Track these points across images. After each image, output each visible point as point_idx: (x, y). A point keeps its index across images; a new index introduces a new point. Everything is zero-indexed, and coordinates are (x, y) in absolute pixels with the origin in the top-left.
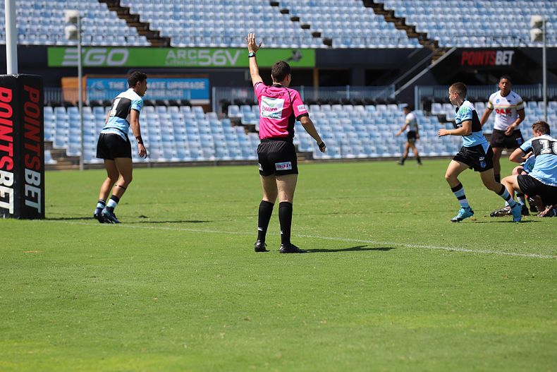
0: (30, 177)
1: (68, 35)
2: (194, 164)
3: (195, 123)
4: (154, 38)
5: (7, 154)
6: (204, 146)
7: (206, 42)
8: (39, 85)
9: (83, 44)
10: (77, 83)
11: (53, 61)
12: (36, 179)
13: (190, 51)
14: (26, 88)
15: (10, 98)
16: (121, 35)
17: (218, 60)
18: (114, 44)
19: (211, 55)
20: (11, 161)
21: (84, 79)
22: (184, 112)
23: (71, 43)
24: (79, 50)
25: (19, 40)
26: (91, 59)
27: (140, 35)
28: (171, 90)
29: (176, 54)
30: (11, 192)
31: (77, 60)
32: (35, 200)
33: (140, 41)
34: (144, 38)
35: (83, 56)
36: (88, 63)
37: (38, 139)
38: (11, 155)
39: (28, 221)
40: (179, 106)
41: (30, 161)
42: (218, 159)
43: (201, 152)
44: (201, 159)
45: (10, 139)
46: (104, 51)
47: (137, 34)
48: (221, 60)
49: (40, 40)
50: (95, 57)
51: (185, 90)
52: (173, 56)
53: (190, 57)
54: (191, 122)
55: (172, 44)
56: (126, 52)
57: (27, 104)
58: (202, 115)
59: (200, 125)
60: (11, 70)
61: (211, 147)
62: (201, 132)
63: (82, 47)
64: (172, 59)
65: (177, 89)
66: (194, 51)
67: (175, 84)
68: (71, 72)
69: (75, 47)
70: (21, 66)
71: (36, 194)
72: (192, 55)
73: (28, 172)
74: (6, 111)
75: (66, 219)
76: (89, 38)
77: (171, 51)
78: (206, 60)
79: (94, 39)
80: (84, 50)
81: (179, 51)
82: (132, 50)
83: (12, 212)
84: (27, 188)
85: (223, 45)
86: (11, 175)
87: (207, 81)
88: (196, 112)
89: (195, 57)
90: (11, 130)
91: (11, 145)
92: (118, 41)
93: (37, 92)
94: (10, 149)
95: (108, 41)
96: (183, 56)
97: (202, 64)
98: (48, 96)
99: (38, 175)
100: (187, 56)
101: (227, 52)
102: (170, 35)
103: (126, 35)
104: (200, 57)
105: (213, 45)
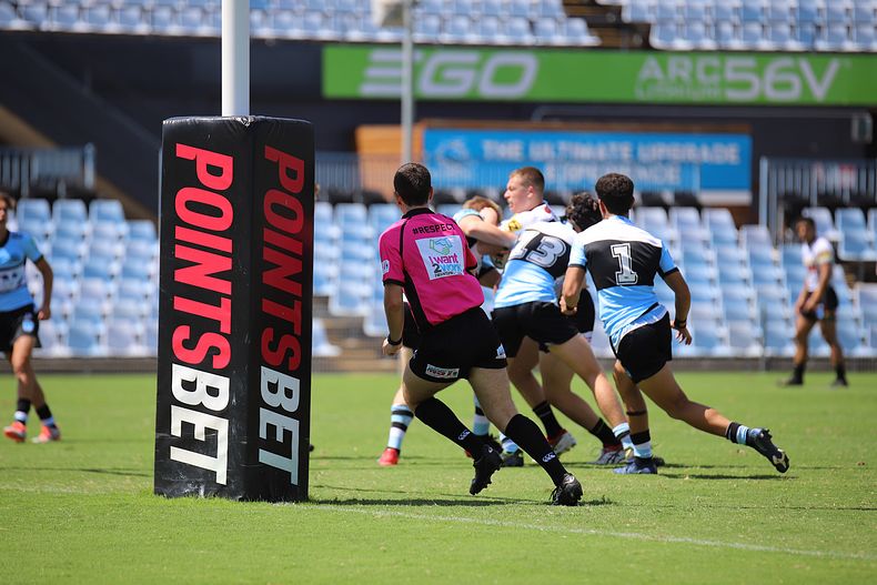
0: (273, 388)
1: (378, 14)
2: (704, 363)
3: (711, 254)
4: (607, 26)
5: (213, 326)
6: (731, 317)
7: (748, 36)
8: (304, 147)
9: (420, 37)
10: (398, 141)
11: (336, 84)
12: (289, 393)
13: (703, 62)
14: (271, 154)
15: (226, 180)
16: (516, 16)
17: (777, 86)
18: (501, 39)
19: (760, 72)
20: (224, 345)
21: (420, 131)
22: (681, 223)
23: (386, 36)
24: (405, 55)
25: (252, 25)
26: (438, 78)
27: (572, 16)
28: (647, 165)
29: (664, 69)
30: (222, 427)
31: (398, 81)
32: (284, 449)
33: (570, 32)
34: (579, 25)
35: (416, 70)
36: (430, 90)
37: (296, 289)
38: (226, 328)
39: (264, 506)
40: (666, 208)
41: (273, 347)
42: (770, 352)
43: (723, 331)
44: (723, 351)
45: (225, 287)
46: (472, 57)
47: (561, 14)
48: (787, 86)
49: (307, 25)
50: (450, 74)
51: (686, 166)
52: (658, 74)
53: (701, 76)
54: (699, 251)
55: (655, 41)
56: (529, 61)
57: (272, 197)
58: (730, 232)
59: (722, 259)
60: (233, 104)
61: (752, 321)
62: (724, 279)
63: (417, 46)
64: (652, 81)
65: (665, 162)
66: (714, 61)
67: (658, 149)
68: (385, 111)
69: (397, 45)
70: (259, 95)
71: (288, 434)
72: (709, 70)
73: (268, 375)
74: (216, 212)
75: (364, 502)
76: (434, 22)
77: (651, 61)
78: (746, 86)
79: (449, 25)
80: (419, 55)
81: (673, 61)
82: (546, 55)
83: (222, 479)
84: (266, 417)
85: (793, 45)
86: (223, 384)
87: (746, 141)
88: (713, 224)
89: (715, 78)
90: (227, 264)
91: (227, 303)
92: (513, 32)
93: (298, 165)
94: (223, 314)
95: (485, 31)
96: (685, 75)
97: (734, 96)
98: (326, 175)
99: (294, 384)
100: (693, 75)
101: (804, 64)
102: (650, 18)
103: (533, 15)
104: (730, 76)
105: (765, 45)
